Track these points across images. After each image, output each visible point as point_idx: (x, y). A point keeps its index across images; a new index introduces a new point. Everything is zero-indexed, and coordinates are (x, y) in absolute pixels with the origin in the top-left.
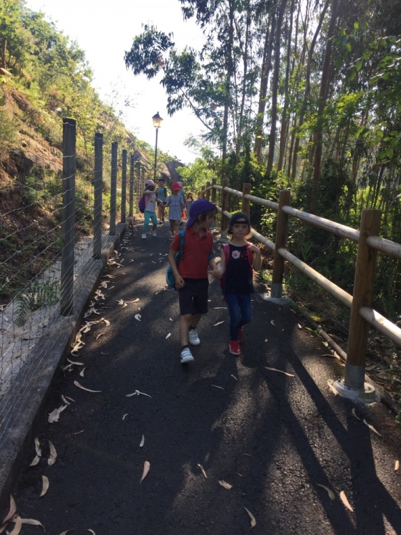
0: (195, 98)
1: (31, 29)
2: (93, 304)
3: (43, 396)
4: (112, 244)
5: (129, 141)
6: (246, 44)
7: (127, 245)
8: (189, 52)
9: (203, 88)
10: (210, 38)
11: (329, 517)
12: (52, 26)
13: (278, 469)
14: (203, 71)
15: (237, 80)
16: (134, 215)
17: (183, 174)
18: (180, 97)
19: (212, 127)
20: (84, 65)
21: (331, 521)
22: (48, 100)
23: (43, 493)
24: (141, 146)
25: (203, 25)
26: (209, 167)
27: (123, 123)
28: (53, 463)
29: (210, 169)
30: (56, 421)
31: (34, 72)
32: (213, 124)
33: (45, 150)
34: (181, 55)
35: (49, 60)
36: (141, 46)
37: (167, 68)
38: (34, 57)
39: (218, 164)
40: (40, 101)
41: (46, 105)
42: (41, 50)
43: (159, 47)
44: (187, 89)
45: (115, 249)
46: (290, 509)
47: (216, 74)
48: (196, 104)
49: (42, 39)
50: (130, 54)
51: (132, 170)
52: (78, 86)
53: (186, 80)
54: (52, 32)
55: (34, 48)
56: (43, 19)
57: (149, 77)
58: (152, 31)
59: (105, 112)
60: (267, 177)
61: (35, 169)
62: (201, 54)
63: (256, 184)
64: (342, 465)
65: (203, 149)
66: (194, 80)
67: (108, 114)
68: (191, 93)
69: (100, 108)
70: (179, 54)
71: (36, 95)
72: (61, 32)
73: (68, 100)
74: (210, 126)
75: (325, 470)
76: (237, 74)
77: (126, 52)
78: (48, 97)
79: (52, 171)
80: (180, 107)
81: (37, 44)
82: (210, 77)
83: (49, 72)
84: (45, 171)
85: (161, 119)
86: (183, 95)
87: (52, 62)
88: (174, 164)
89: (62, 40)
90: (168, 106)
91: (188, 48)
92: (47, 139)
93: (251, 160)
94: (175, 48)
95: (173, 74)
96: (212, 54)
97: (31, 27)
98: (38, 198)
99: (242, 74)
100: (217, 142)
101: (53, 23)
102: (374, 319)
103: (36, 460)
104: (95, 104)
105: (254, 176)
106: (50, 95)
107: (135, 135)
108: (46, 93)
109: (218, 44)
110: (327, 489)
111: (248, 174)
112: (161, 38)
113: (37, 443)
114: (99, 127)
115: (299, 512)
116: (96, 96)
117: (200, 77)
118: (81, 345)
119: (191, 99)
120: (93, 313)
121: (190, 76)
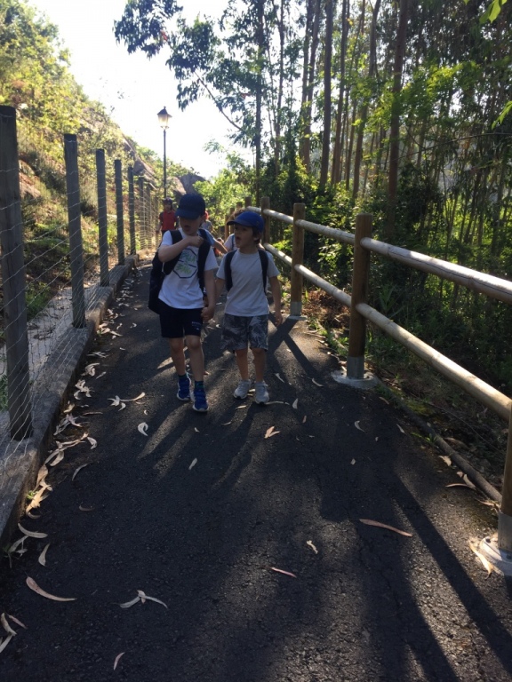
0: (214, 85)
4: (104, 302)
5: (127, 148)
6: (282, 8)
7: (127, 299)
8: (203, 20)
15: (272, 58)
16: (138, 252)
17: (203, 191)
18: (194, 83)
19: (241, 124)
20: (59, 44)
22: (11, 95)
24: (145, 155)
26: (238, 181)
29: (239, 183)
32: (242, 121)
35: (8, 38)
36: (136, 13)
37: (174, 43)
39: (250, 176)
41: (8, 101)
43: (162, 13)
44: (203, 72)
45: (109, 306)
47: (242, 51)
48: (217, 93)
50: (120, 24)
51: (131, 189)
52: (52, 74)
53: (201, 59)
57: (149, 56)
59: (91, 109)
60: (320, 192)
62: (221, 23)
63: (306, 202)
65: (229, 156)
66: (212, 59)
67: (97, 113)
68: (210, 78)
69: (84, 104)
70: (190, 24)
73: (38, 92)
74: (237, 124)
76: (271, 50)
77: (115, 22)
78: (10, 91)
80: (195, 97)
82: (234, 55)
83: (8, 55)
85: (169, 116)
86: (198, 81)
87: (13, 40)
88: (190, 179)
89: (27, 11)
90: (179, 97)
91: (201, 15)
93: (298, 169)
95: (183, 51)
96: (236, 22)
99: (279, 50)
100: (249, 145)
104: (76, 98)
105: (303, 191)
106: (14, 88)
108: (7, 84)
109: (243, 8)
111: (294, 188)
114: (83, 129)
116: (79, 88)
117: (221, 55)
118: (46, 492)
119: (210, 85)
120: (70, 425)
121: (207, 54)
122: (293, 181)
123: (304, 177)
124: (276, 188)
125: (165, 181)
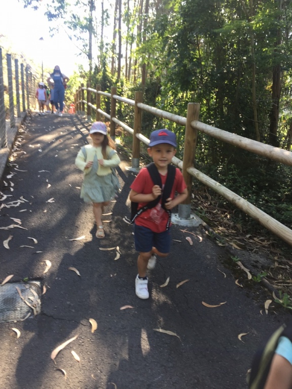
4: (20, 122)
7: (29, 123)
16: (31, 108)
19: (81, 48)
26: (81, 76)
37: (47, 5)
45: (22, 124)
48: (68, 31)
53: (61, 13)
93: (107, 72)
117: (71, 11)
118: (14, 159)
120: (17, 150)
121: (64, 11)
122: (105, 77)
123: (110, 75)
124: (97, 80)
125: (42, 75)
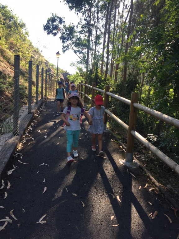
0: (74, 45)
1: (2, 13)
2: (27, 132)
3: (5, 165)
4: (36, 108)
5: (46, 64)
6: (97, 22)
7: (43, 109)
8: (72, 25)
9: (78, 41)
10: (81, 20)
11: (111, 204)
12: (11, 11)
13: (95, 189)
14: (78, 34)
15: (93, 38)
16: (47, 96)
17: (70, 78)
18: (68, 45)
19: (82, 58)
20: (26, 29)
21: (112, 205)
22: (9, 45)
23: (5, 198)
24: (51, 66)
25: (78, 14)
27: (43, 56)
28: (9, 188)
30: (11, 174)
31: (3, 33)
32: (82, 57)
33: (7, 67)
34: (68, 26)
35: (9, 27)
36: (50, 23)
37: (62, 32)
38: (3, 26)
39: (84, 74)
40: (6, 46)
41: (8, 47)
42: (6, 22)
43: (58, 23)
44: (71, 41)
45: (38, 110)
46: (98, 201)
47: (84, 35)
48: (75, 48)
49: (7, 18)
50: (45, 26)
51: (46, 77)
52: (23, 39)
53: (71, 37)
54: (11, 14)
55: (3, 22)
56: (7, 9)
57: (54, 36)
58: (55, 16)
59: (35, 51)
60: (105, 80)
61: (3, 75)
62: (77, 27)
63: (100, 83)
64: (120, 187)
65: (78, 68)
66: (74, 37)
67: (36, 51)
68: (73, 43)
69: (32, 49)
70: (67, 26)
71: (4, 43)
72: (15, 15)
73: (18, 45)
74: (81, 58)
75: (113, 189)
76: (92, 35)
77: (44, 25)
78: (9, 44)
79: (11, 76)
80: (68, 49)
81: (4, 20)
82: (81, 37)
83: (10, 33)
84: (7, 76)
85: (60, 54)
86: (69, 44)
87: (11, 28)
88: (66, 74)
89: (16, 19)
90: (63, 49)
91: (71, 23)
92: (9, 62)
93: (98, 73)
94: (65, 23)
95: (65, 35)
96: (82, 26)
97: (2, 12)
98: (4, 88)
99: (95, 36)
100: (84, 65)
101: (11, 10)
102: (135, 134)
103: (2, 187)
104: (30, 47)
105: (99, 79)
106: (10, 43)
107: (48, 61)
108: (8, 42)
109: (84, 22)
110: (112, 195)
111: (97, 79)
112: (59, 19)
113: (3, 181)
114: (32, 57)
115: (101, 202)
116: (31, 43)
117: (77, 36)
118: (21, 147)
119: (73, 46)
120: (27, 135)
121: (72, 36)
122: (97, 76)
123: (100, 75)
124: (91, 78)
125: (57, 75)
